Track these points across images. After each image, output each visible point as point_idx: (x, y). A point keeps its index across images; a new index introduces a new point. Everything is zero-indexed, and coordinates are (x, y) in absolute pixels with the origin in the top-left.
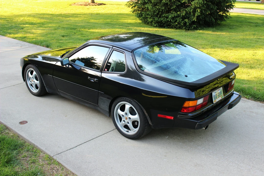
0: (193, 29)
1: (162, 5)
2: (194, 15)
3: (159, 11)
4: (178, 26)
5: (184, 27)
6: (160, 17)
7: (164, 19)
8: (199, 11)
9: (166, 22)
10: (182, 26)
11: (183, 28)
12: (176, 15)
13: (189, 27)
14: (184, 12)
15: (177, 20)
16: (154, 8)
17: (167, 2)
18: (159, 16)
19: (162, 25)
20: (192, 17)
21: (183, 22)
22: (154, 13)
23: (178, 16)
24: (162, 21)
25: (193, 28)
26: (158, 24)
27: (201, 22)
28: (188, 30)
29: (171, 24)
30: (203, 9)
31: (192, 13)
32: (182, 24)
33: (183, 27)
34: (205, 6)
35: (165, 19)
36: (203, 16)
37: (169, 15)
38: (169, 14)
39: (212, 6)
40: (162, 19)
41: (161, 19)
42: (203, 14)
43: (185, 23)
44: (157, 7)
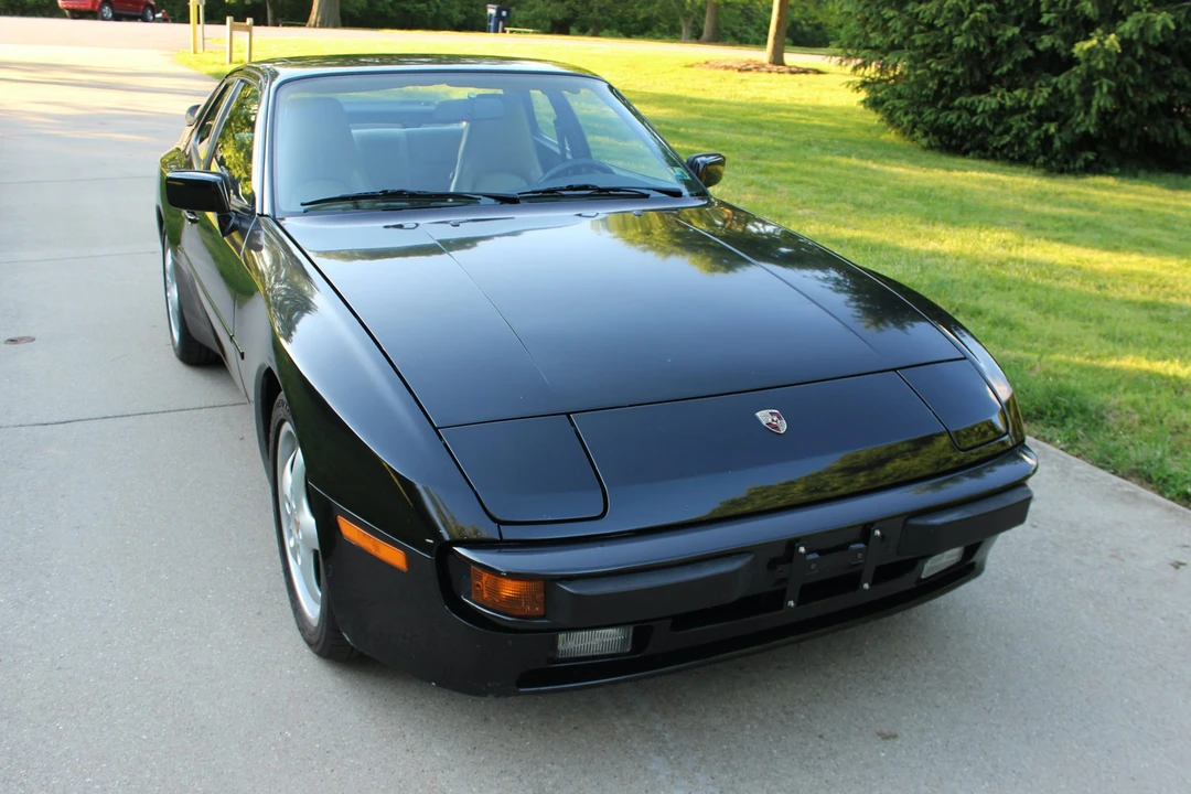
0: (1080, 168)
1: (956, 56)
2: (1088, 104)
3: (942, 84)
4: (1016, 148)
5: (1041, 159)
6: (946, 108)
7: (959, 117)
8: (1105, 89)
9: (969, 131)
10: (1033, 152)
11: (1038, 161)
12: (1008, 103)
13: (1067, 162)
14: (1046, 92)
15: (1011, 127)
16: (921, 68)
17: (973, 43)
18: (940, 104)
19: (954, 143)
20: (1079, 114)
21: (1035, 134)
22: (922, 90)
23: (1020, 109)
24: (951, 125)
25: (1080, 163)
26: (936, 138)
27: (1123, 144)
28: (1061, 172)
29: (990, 139)
30: (1127, 80)
31: (1077, 98)
32: (1033, 144)
33: (1036, 158)
34: (1139, 70)
35: (964, 117)
36: (1131, 112)
37: (980, 101)
38: (983, 97)
39: (1179, 74)
40: (953, 117)
41: (946, 117)
42: (1133, 107)
43: (1047, 140)
44: (930, 64)
